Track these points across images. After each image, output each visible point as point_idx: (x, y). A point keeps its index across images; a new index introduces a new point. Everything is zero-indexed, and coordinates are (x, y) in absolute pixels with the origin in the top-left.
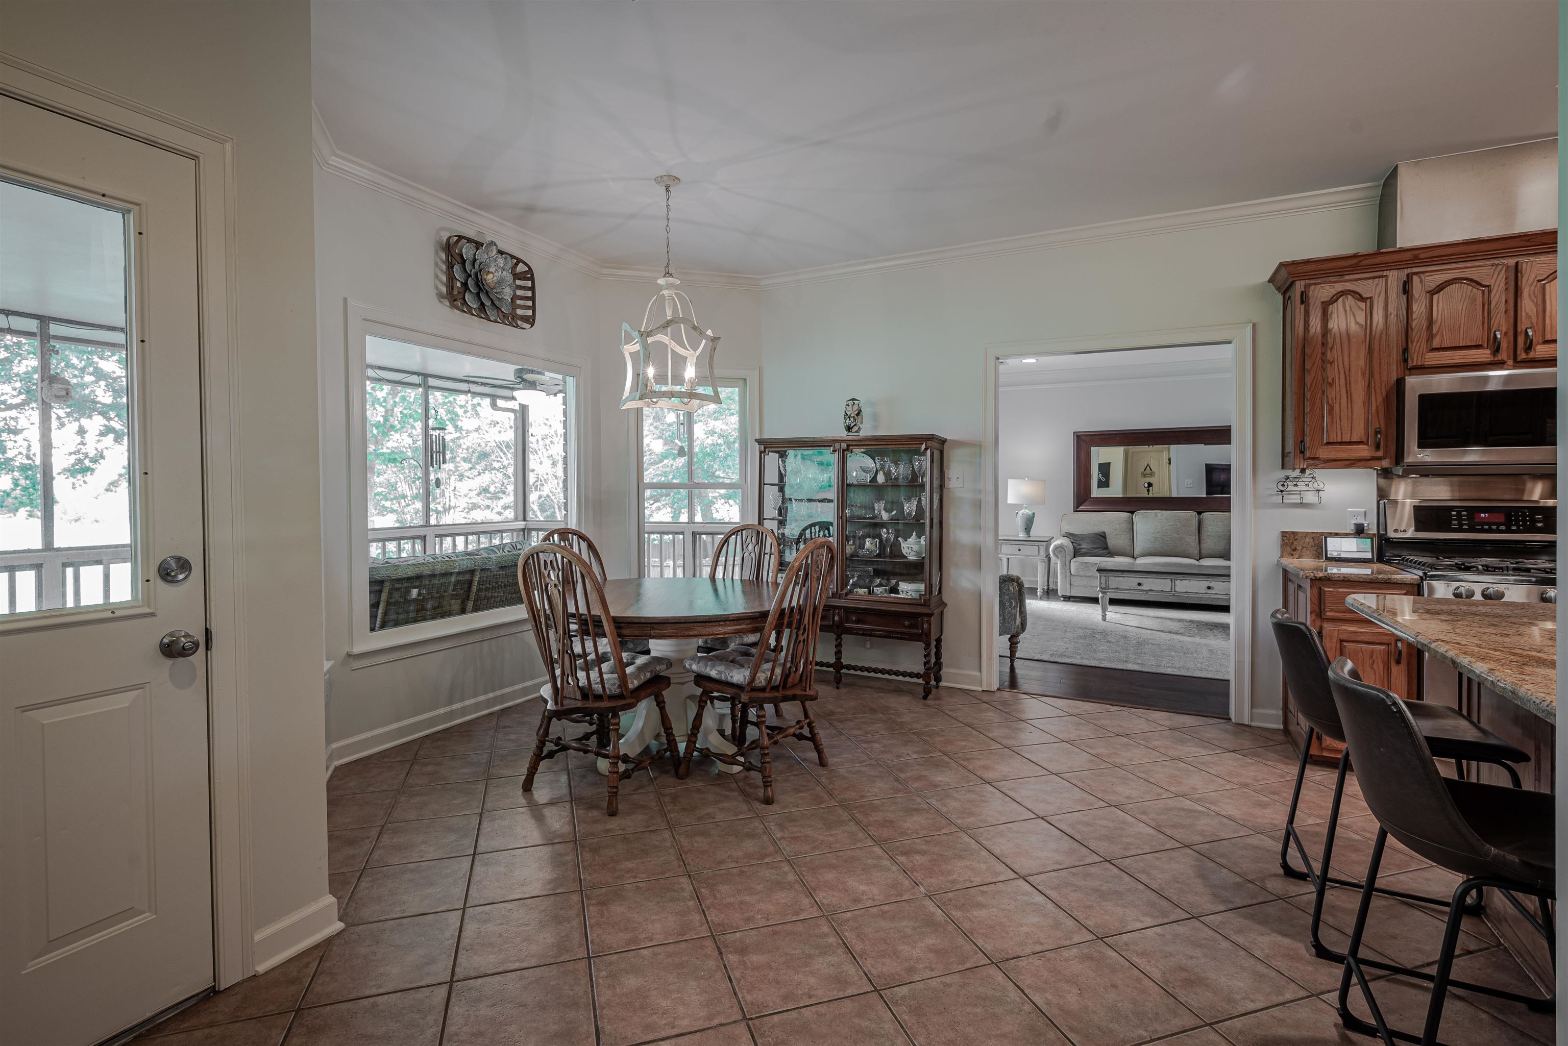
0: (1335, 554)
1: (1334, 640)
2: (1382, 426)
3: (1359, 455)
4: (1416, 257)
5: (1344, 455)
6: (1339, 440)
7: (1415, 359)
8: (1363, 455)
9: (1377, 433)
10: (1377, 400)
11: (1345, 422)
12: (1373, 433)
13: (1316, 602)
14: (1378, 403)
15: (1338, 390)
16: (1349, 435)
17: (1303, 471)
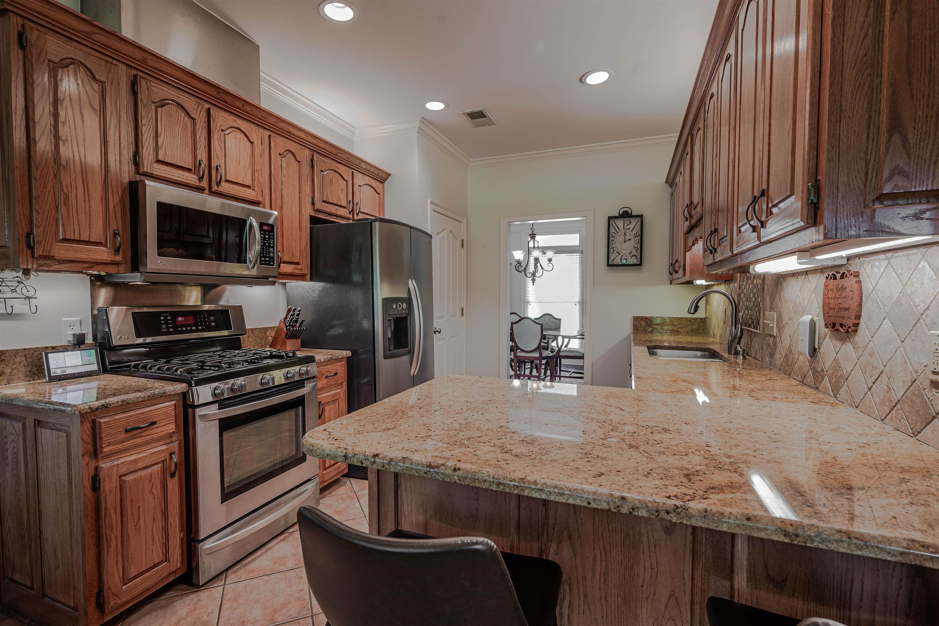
0: (59, 372)
1: (114, 479)
2: (120, 229)
3: (100, 257)
4: (144, 61)
5: (84, 256)
6: (77, 238)
7: (146, 166)
8: (104, 258)
9: (115, 234)
10: (114, 200)
11: (82, 216)
12: (112, 233)
13: (89, 440)
14: (115, 203)
15: (73, 177)
16: (87, 234)
17: (26, 272)
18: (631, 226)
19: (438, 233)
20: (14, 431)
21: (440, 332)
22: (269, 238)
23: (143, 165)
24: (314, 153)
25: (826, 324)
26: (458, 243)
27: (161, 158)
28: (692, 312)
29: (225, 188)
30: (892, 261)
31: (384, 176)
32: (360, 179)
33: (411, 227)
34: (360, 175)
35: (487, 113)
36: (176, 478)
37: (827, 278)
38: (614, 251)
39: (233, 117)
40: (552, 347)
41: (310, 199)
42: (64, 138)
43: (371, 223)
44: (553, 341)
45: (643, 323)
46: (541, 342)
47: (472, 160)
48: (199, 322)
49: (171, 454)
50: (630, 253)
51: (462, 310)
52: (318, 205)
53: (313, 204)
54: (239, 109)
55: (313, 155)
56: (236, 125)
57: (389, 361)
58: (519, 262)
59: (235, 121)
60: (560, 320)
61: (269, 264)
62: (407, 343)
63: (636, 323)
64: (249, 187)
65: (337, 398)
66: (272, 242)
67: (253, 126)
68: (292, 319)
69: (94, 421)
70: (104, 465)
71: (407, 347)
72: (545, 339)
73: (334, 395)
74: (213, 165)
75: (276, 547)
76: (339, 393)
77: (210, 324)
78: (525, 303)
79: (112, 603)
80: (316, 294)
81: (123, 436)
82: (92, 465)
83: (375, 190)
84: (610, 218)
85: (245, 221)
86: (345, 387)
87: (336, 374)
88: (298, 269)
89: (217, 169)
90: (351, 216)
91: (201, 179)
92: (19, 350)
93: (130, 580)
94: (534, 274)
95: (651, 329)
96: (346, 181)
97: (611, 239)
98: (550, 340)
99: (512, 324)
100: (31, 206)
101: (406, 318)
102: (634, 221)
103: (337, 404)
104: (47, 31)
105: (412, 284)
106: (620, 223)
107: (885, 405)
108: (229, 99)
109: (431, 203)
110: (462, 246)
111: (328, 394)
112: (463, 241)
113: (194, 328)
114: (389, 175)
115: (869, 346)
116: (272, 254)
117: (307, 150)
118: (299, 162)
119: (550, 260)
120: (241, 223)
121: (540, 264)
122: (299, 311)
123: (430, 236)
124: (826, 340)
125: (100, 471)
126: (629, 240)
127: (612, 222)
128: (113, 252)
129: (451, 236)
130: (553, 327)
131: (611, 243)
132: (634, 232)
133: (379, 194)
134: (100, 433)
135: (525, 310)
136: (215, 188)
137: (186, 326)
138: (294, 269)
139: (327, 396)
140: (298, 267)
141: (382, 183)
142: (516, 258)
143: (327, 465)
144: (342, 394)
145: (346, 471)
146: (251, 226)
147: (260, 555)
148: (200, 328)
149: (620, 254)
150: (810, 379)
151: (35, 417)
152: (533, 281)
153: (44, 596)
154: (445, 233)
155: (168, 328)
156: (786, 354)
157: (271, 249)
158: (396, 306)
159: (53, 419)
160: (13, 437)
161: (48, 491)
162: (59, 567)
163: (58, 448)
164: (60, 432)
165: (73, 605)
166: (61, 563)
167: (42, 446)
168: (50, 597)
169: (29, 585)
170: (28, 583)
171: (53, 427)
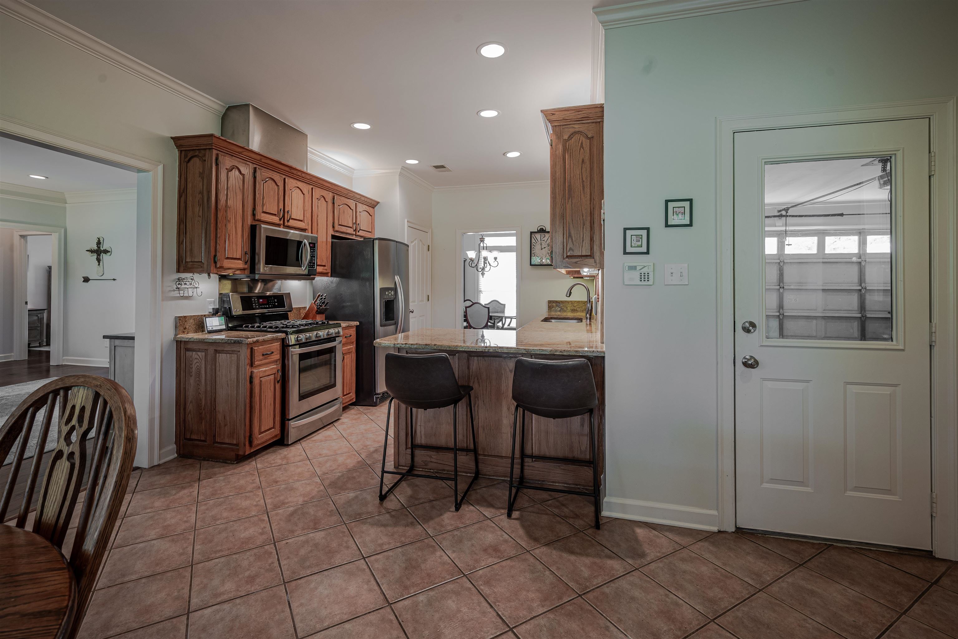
18: (546, 239)
19: (411, 242)
20: (198, 357)
21: (413, 312)
22: (313, 252)
23: (257, 215)
24: (335, 194)
26: (426, 248)
27: (264, 210)
28: (568, 296)
29: (292, 223)
31: (375, 203)
32: (361, 207)
33: (397, 242)
34: (360, 205)
35: (446, 166)
36: (279, 384)
38: (535, 255)
39: (296, 181)
40: (498, 326)
41: (332, 224)
42: (229, 206)
43: (373, 241)
44: (498, 322)
45: (553, 304)
46: (488, 321)
47: (435, 188)
48: (270, 302)
49: (278, 370)
50: (545, 257)
51: (428, 297)
52: (337, 228)
53: (333, 227)
54: (299, 176)
55: (334, 196)
56: (297, 186)
57: (382, 328)
58: (472, 260)
59: (296, 183)
60: (504, 305)
61: (313, 267)
62: (394, 318)
63: (549, 305)
64: (301, 221)
65: (351, 351)
66: (314, 254)
67: (304, 184)
68: (321, 301)
69: (252, 349)
70: (255, 371)
71: (393, 320)
72: (491, 319)
73: (349, 349)
74: (286, 211)
75: (323, 433)
76: (352, 348)
77: (275, 304)
78: (478, 292)
79: (256, 442)
80: (334, 285)
81: (261, 357)
82: (250, 371)
83: (369, 214)
84: (531, 233)
85: (302, 242)
86: (355, 345)
87: (351, 336)
88: (325, 269)
89: (288, 212)
90: (354, 233)
91: (280, 220)
92: (192, 316)
93: (263, 432)
94: (483, 269)
95: (559, 309)
96: (352, 210)
97: (532, 247)
98: (496, 321)
99: (466, 308)
100: (216, 242)
101: (393, 300)
102: (547, 235)
103: (351, 355)
104: (225, 154)
105: (397, 278)
106: (538, 236)
108: (295, 172)
109: (408, 221)
110: (429, 250)
111: (346, 348)
112: (429, 246)
113: (267, 306)
114: (378, 203)
116: (314, 261)
117: (331, 193)
118: (327, 202)
119: (496, 259)
120: (299, 243)
121: (488, 262)
122: (325, 296)
123: (408, 246)
125: (253, 373)
126: (545, 248)
127: (533, 235)
128: (244, 263)
129: (421, 243)
130: (499, 311)
131: (532, 249)
132: (547, 243)
133: (371, 216)
134: (254, 354)
135: (478, 297)
136: (286, 224)
137: (264, 305)
138: (323, 269)
139: (346, 349)
140: (325, 268)
141: (373, 208)
142: (470, 257)
143: (345, 394)
144: (353, 349)
145: (354, 400)
146: (305, 245)
147: (315, 435)
148: (270, 306)
149: (538, 257)
151: (215, 348)
152: (483, 274)
153: (215, 442)
154: (416, 242)
155: (256, 306)
157: (314, 258)
158: (388, 293)
159: (228, 348)
160: (197, 360)
161: (222, 386)
162: (227, 425)
163: (231, 362)
164: (232, 355)
165: (235, 443)
166: (228, 422)
167: (219, 363)
168: (219, 442)
169: (204, 439)
170: (203, 438)
171: (227, 353)
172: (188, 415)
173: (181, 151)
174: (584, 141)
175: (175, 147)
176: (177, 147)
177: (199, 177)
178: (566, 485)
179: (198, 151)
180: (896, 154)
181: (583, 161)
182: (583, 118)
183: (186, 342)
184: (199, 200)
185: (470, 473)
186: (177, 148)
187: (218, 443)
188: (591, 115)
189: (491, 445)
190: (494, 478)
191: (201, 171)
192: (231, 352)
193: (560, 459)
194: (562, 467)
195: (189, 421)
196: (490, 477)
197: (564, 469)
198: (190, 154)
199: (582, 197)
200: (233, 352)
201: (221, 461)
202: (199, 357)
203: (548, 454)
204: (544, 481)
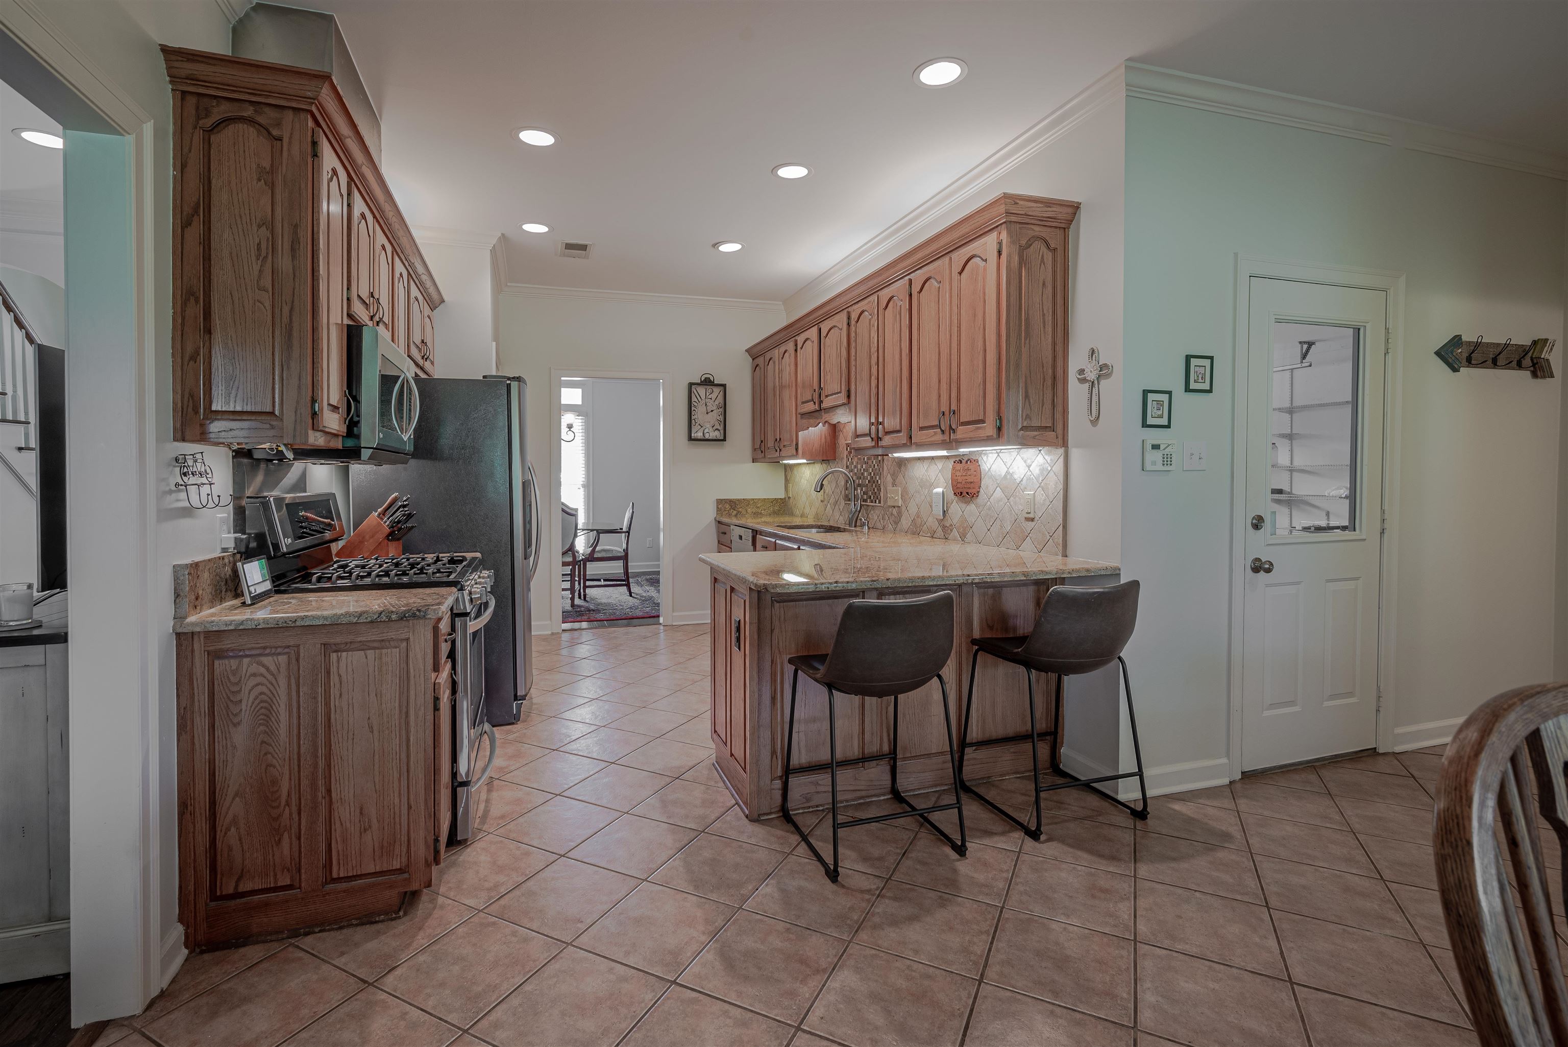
18: (714, 396)
20: (262, 670)
23: (353, 302)
24: (408, 274)
25: (955, 493)
30: (1000, 454)
32: (425, 308)
37: (954, 462)
38: (695, 423)
45: (728, 506)
50: (713, 427)
55: (408, 277)
57: (525, 562)
63: (720, 506)
68: (403, 511)
74: (376, 298)
84: (691, 385)
89: (378, 303)
91: (372, 317)
92: (201, 562)
95: (735, 512)
97: (693, 408)
102: (717, 390)
104: (323, 134)
105: (530, 462)
106: (702, 391)
107: (999, 537)
115: (988, 504)
118: (404, 288)
122: (406, 500)
124: (953, 504)
125: (438, 688)
126: (712, 411)
127: (693, 389)
131: (692, 413)
132: (717, 402)
149: (702, 427)
150: (940, 532)
151: (328, 641)
153: (331, 880)
156: (914, 519)
158: (529, 491)
159: (372, 635)
160: (259, 679)
161: (351, 734)
162: (370, 827)
163: (380, 670)
164: (384, 651)
165: (398, 867)
166: (374, 821)
167: (340, 676)
168: (342, 878)
169: (289, 883)
170: (285, 880)
171: (366, 647)
172: (228, 829)
173: (184, 93)
174: (1045, 253)
175: (168, 79)
176: (174, 78)
177: (259, 180)
178: (1018, 776)
179: (252, 108)
180: (1365, 326)
181: (1044, 284)
182: (1049, 217)
183: (212, 635)
184: (259, 244)
185: (884, 795)
186: (171, 82)
187: (339, 880)
188: (1059, 216)
189: (916, 739)
190: (919, 792)
191: (266, 164)
192: (376, 645)
193: (1010, 738)
194: (1012, 750)
195: (230, 849)
196: (915, 793)
197: (1014, 753)
198: (220, 111)
199: (1043, 338)
200: (383, 644)
201: (354, 922)
202: (268, 669)
203: (994, 735)
204: (989, 777)
